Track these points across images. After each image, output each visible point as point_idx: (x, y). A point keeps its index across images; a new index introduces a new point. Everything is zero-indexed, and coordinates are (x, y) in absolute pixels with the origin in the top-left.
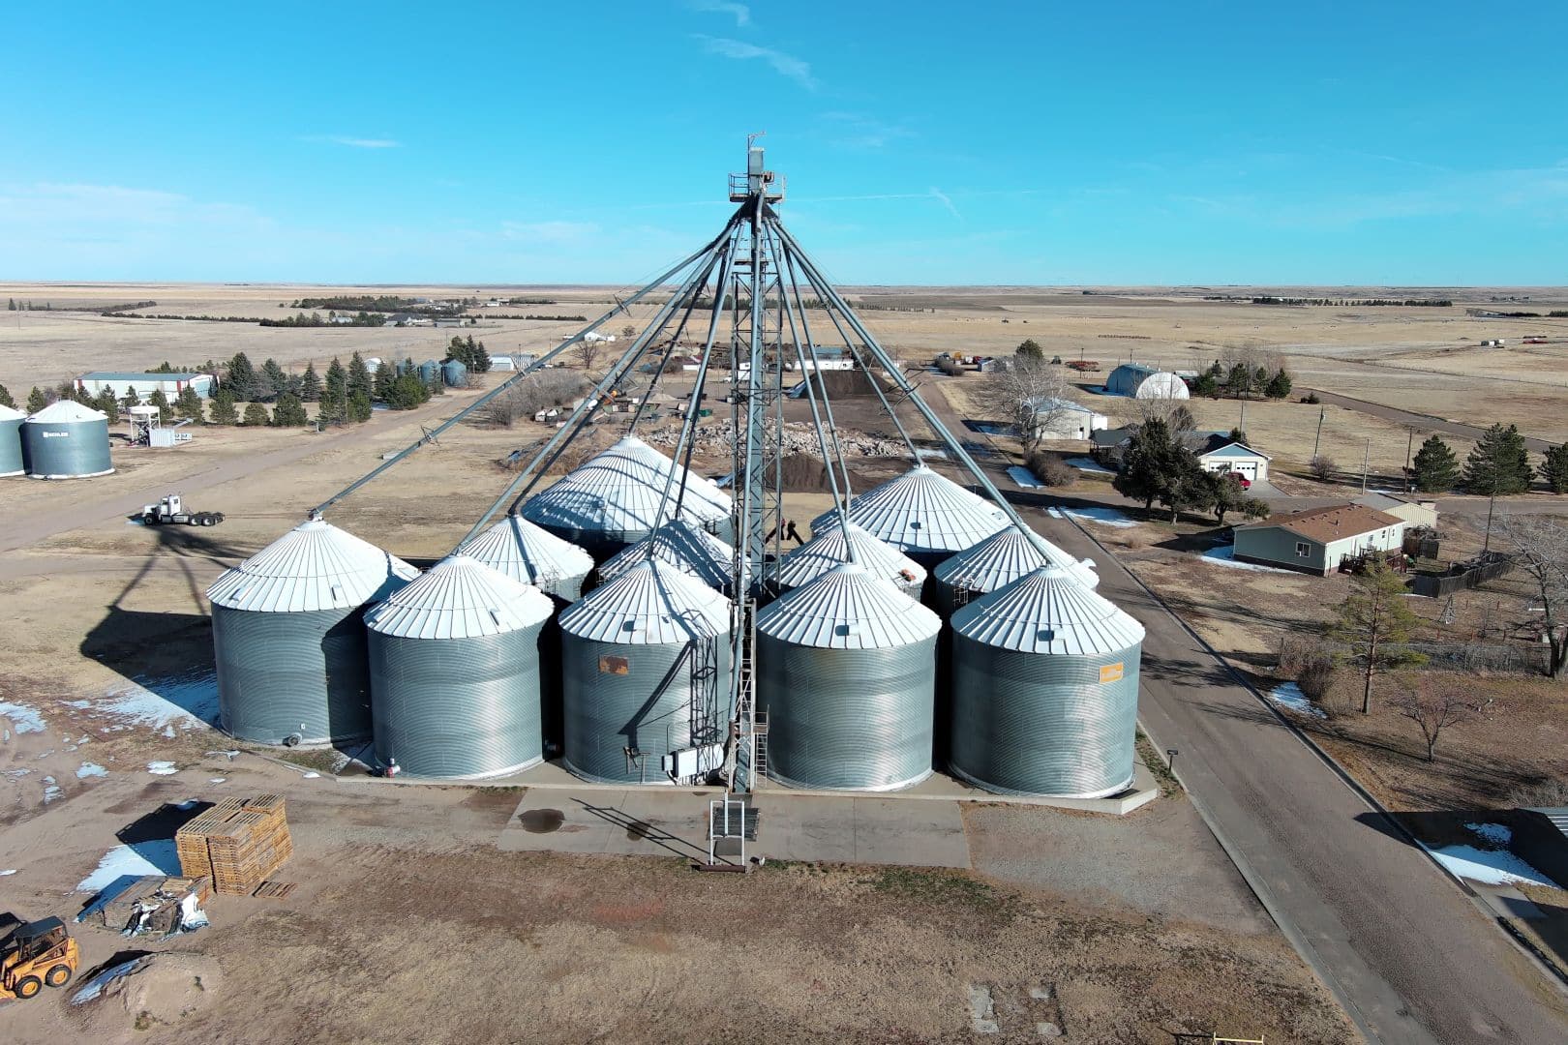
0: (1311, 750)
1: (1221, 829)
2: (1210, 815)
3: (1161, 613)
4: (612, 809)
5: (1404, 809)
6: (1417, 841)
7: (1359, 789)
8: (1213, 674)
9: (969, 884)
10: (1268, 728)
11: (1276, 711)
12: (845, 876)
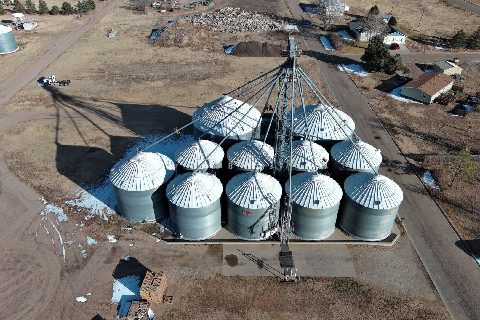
0: (438, 208)
1: (419, 250)
2: (415, 244)
3: (384, 132)
4: (250, 254)
5: (467, 238)
6: (473, 254)
7: (453, 228)
8: (405, 167)
9: (357, 285)
10: (424, 196)
11: (425, 187)
12: (323, 284)
